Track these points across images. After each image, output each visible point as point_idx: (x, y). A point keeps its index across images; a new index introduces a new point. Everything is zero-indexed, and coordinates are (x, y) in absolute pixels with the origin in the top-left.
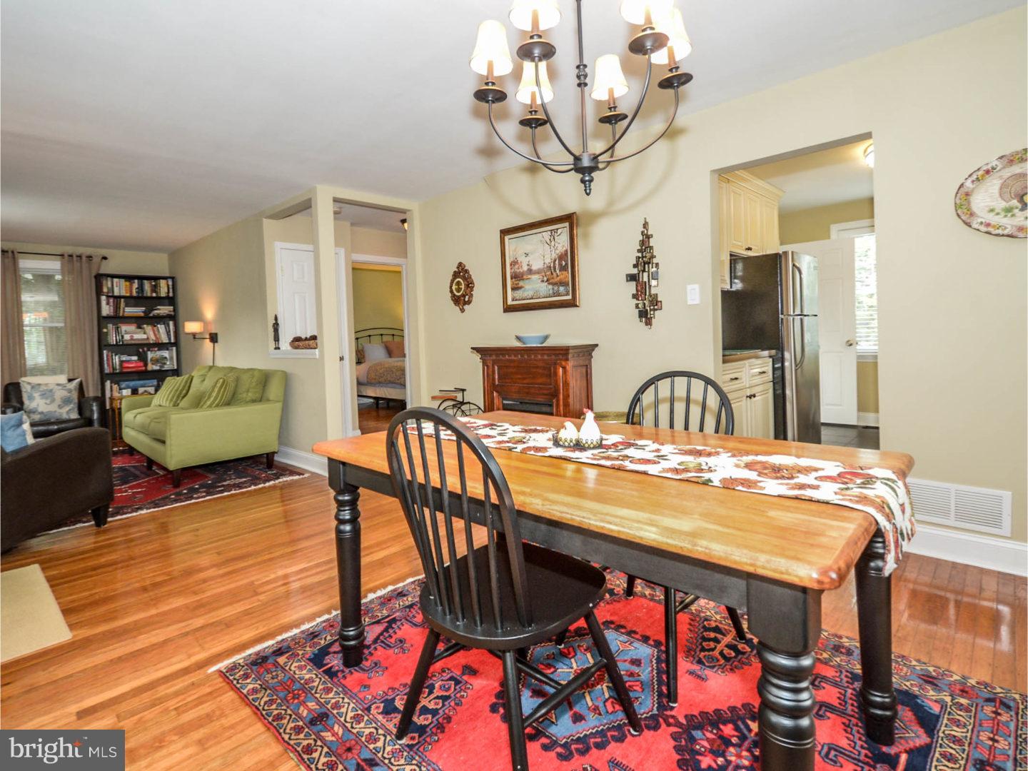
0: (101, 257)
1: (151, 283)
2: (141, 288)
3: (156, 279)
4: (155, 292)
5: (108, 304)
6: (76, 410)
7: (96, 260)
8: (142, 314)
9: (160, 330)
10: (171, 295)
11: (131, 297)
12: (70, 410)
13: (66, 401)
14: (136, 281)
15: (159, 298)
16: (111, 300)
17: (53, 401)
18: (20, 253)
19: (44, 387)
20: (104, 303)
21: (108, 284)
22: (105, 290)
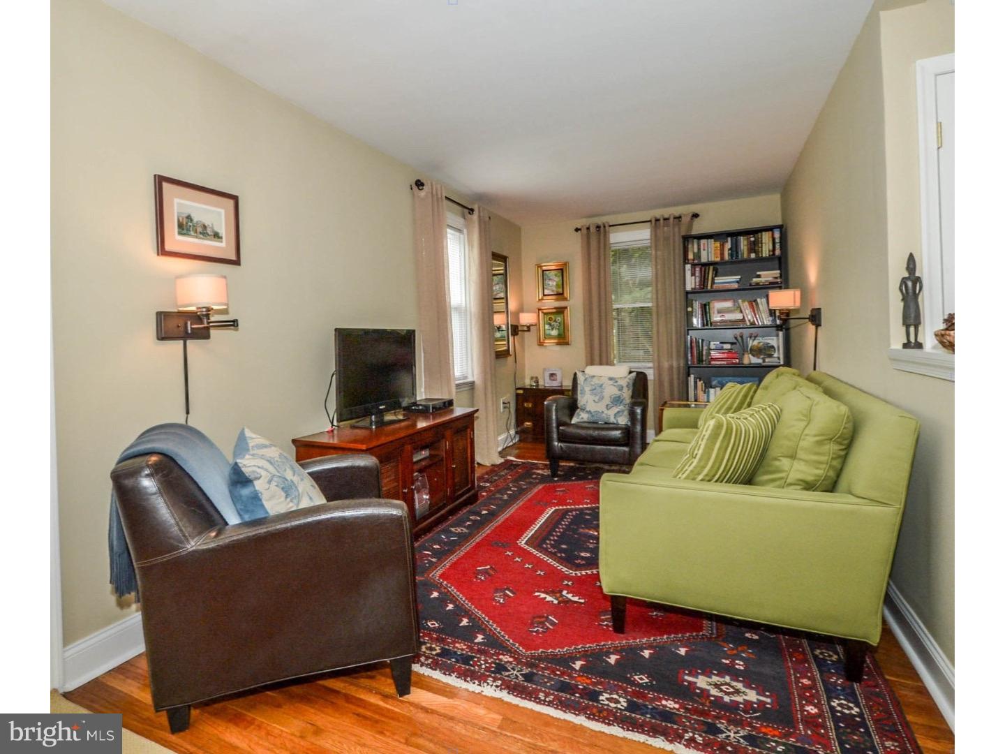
0: (691, 215)
1: (748, 239)
2: (735, 249)
3: (755, 232)
4: (755, 252)
5: (693, 274)
6: (626, 413)
7: (685, 220)
8: (736, 286)
9: (760, 306)
10: (778, 252)
11: (723, 263)
12: (618, 412)
13: (617, 400)
14: (729, 239)
15: (760, 260)
16: (698, 270)
17: (602, 398)
18: (610, 226)
19: (595, 381)
20: (688, 273)
21: (693, 248)
22: (691, 256)
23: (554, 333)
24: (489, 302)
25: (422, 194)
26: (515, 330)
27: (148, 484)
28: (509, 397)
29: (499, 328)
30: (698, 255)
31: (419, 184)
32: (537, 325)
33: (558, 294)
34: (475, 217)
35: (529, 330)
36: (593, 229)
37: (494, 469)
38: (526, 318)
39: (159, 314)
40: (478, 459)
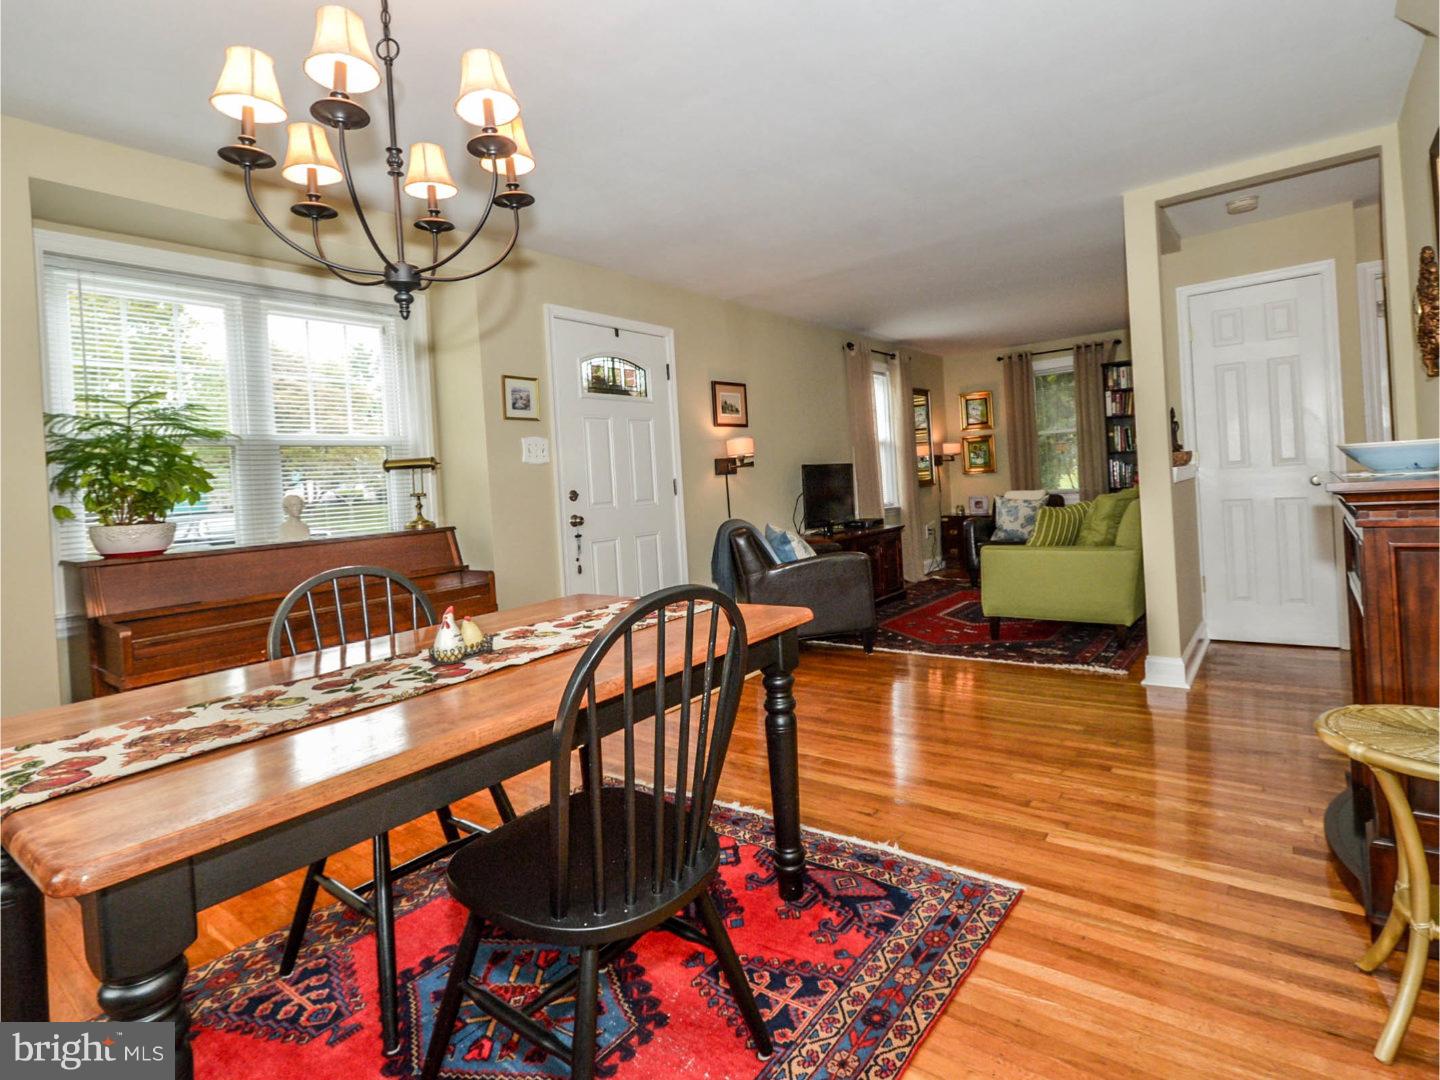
0: (1113, 342)
5: (1114, 400)
7: (1109, 347)
13: (1030, 520)
16: (1117, 396)
17: (1016, 519)
18: (1033, 354)
19: (1012, 503)
20: (1109, 400)
21: (1113, 375)
22: (1111, 383)
23: (980, 461)
24: (911, 433)
25: (853, 353)
26: (939, 460)
27: (742, 542)
28: (934, 523)
29: (922, 459)
30: (1117, 383)
31: (850, 346)
32: (961, 454)
33: (982, 423)
34: (897, 362)
35: (953, 460)
36: (1015, 359)
37: (920, 584)
38: (950, 449)
39: (716, 461)
40: (906, 577)
